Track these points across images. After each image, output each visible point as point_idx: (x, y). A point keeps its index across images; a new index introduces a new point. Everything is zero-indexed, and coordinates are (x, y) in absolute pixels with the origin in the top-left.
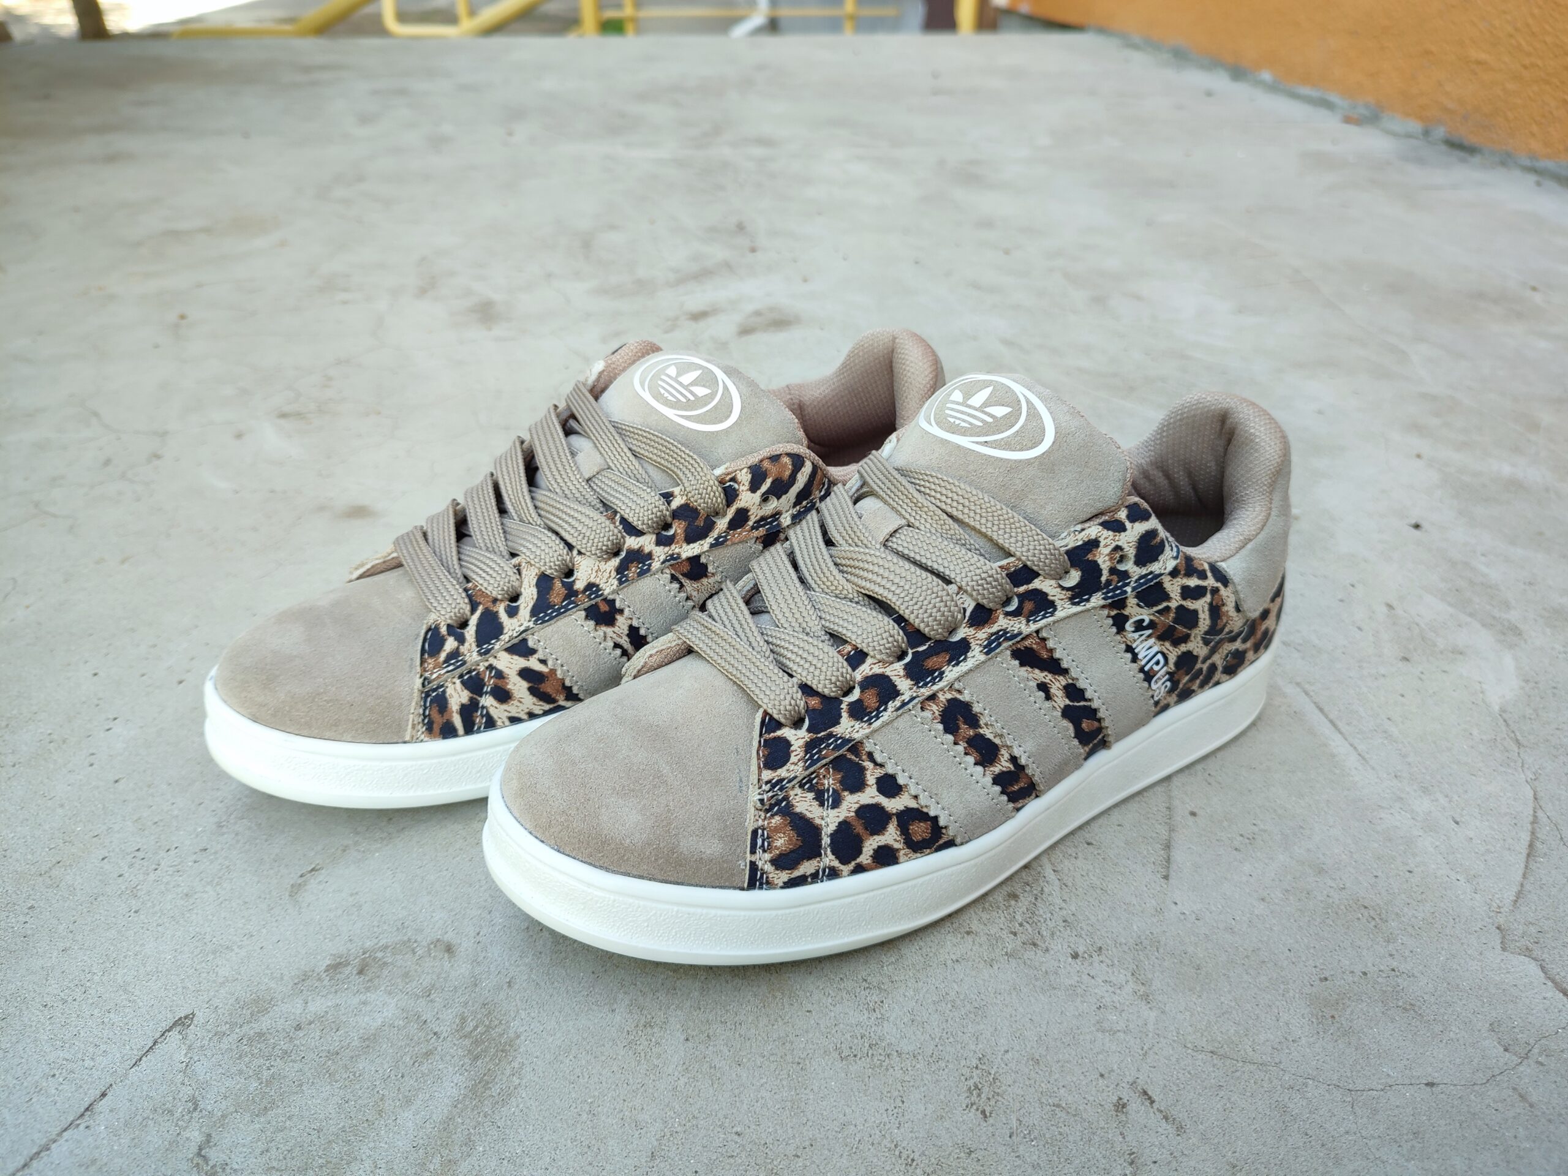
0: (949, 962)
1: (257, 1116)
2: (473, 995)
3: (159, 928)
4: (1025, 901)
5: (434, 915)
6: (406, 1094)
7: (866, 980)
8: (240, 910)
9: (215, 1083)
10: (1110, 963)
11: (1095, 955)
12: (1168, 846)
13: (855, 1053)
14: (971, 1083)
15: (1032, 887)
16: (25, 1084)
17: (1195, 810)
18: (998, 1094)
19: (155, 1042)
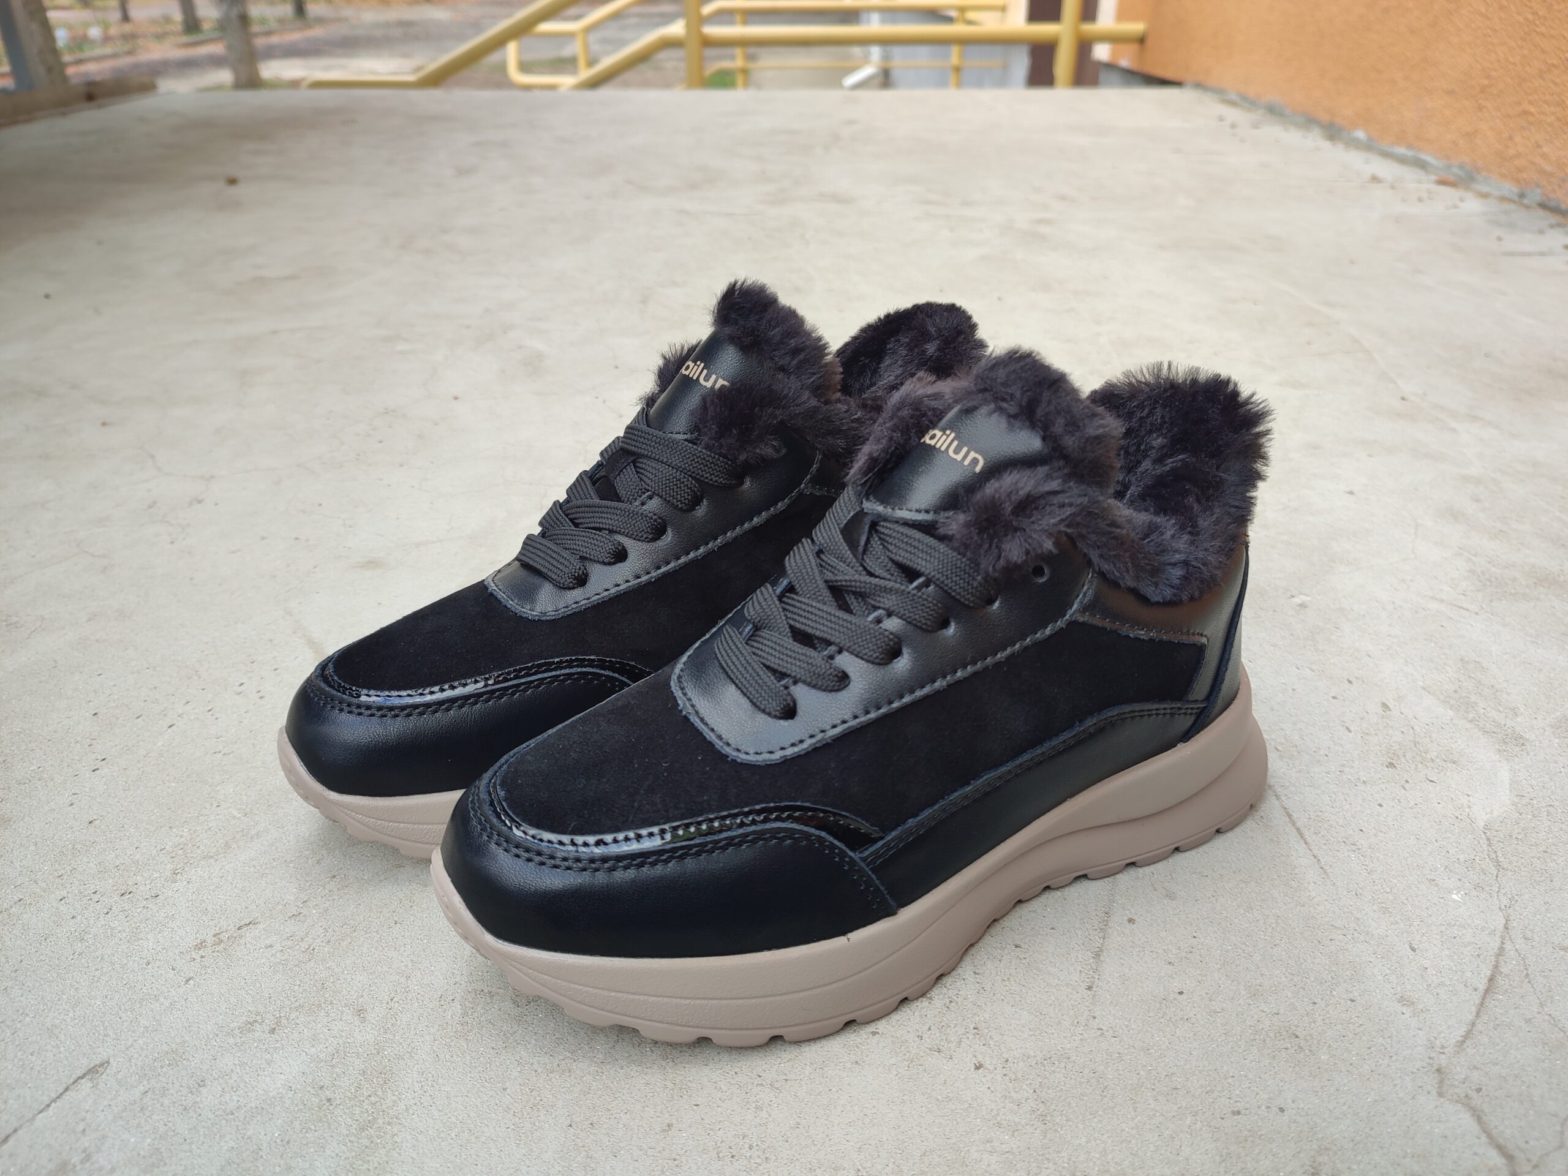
9: (110, 1135)
10: (1013, 1077)
11: (999, 1067)
12: (1097, 955)
17: (1134, 917)
19: (67, 1089)
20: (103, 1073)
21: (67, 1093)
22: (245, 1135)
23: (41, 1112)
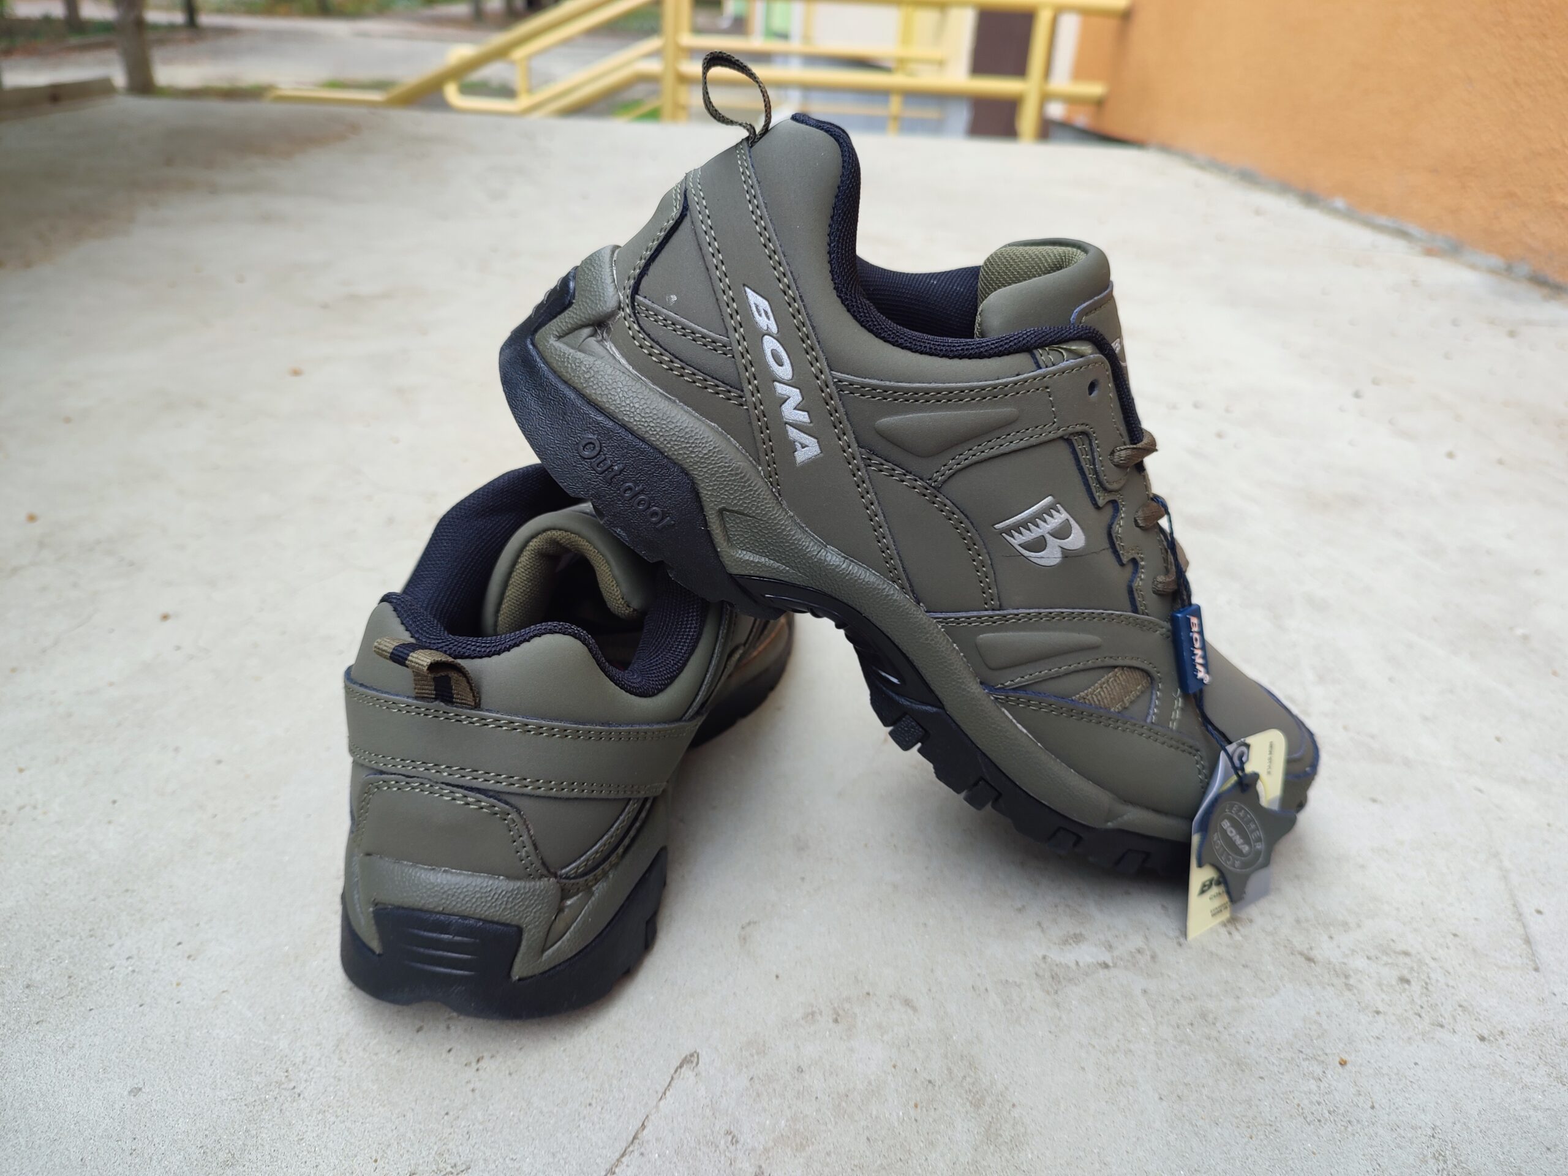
0: (1371, 1039)
1: (797, 1151)
2: (949, 1048)
4: (1416, 988)
5: (882, 971)
6: (926, 1136)
7: (1302, 1052)
9: (743, 1118)
10: (1515, 1046)
11: (1499, 1039)
12: (1528, 941)
13: (1319, 1118)
14: (1432, 1150)
15: (1418, 973)
17: (1542, 909)
18: (1461, 1160)
19: (673, 1078)
21: (675, 1082)
22: (871, 1114)
23: (661, 1099)
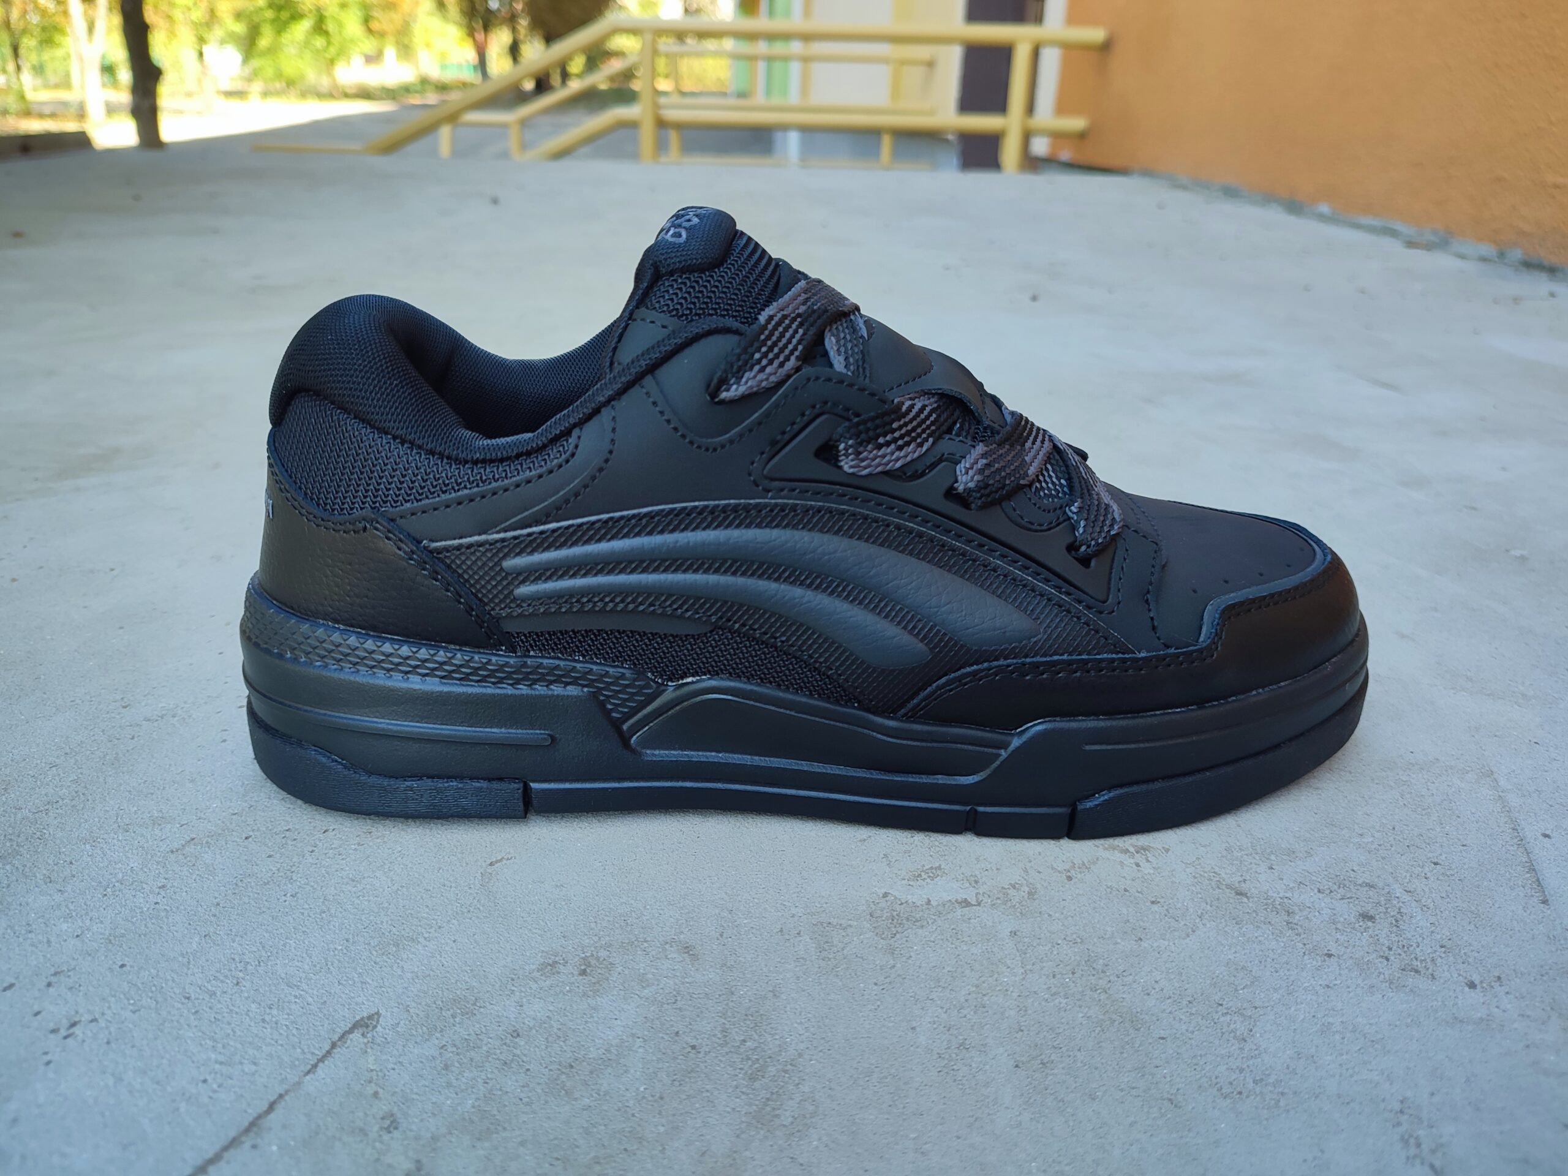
1: (479, 1139)
2: (731, 1004)
3: (324, 915)
4: (1383, 925)
5: (661, 912)
6: (670, 1118)
8: (422, 897)
9: (415, 1097)
12: (1532, 869)
14: (1400, 1130)
15: (1386, 908)
16: (169, 1089)
17: (1547, 832)
18: (1443, 1146)
19: (334, 1045)
20: (375, 1027)
21: (335, 1051)
22: (599, 1090)
23: (308, 1072)
